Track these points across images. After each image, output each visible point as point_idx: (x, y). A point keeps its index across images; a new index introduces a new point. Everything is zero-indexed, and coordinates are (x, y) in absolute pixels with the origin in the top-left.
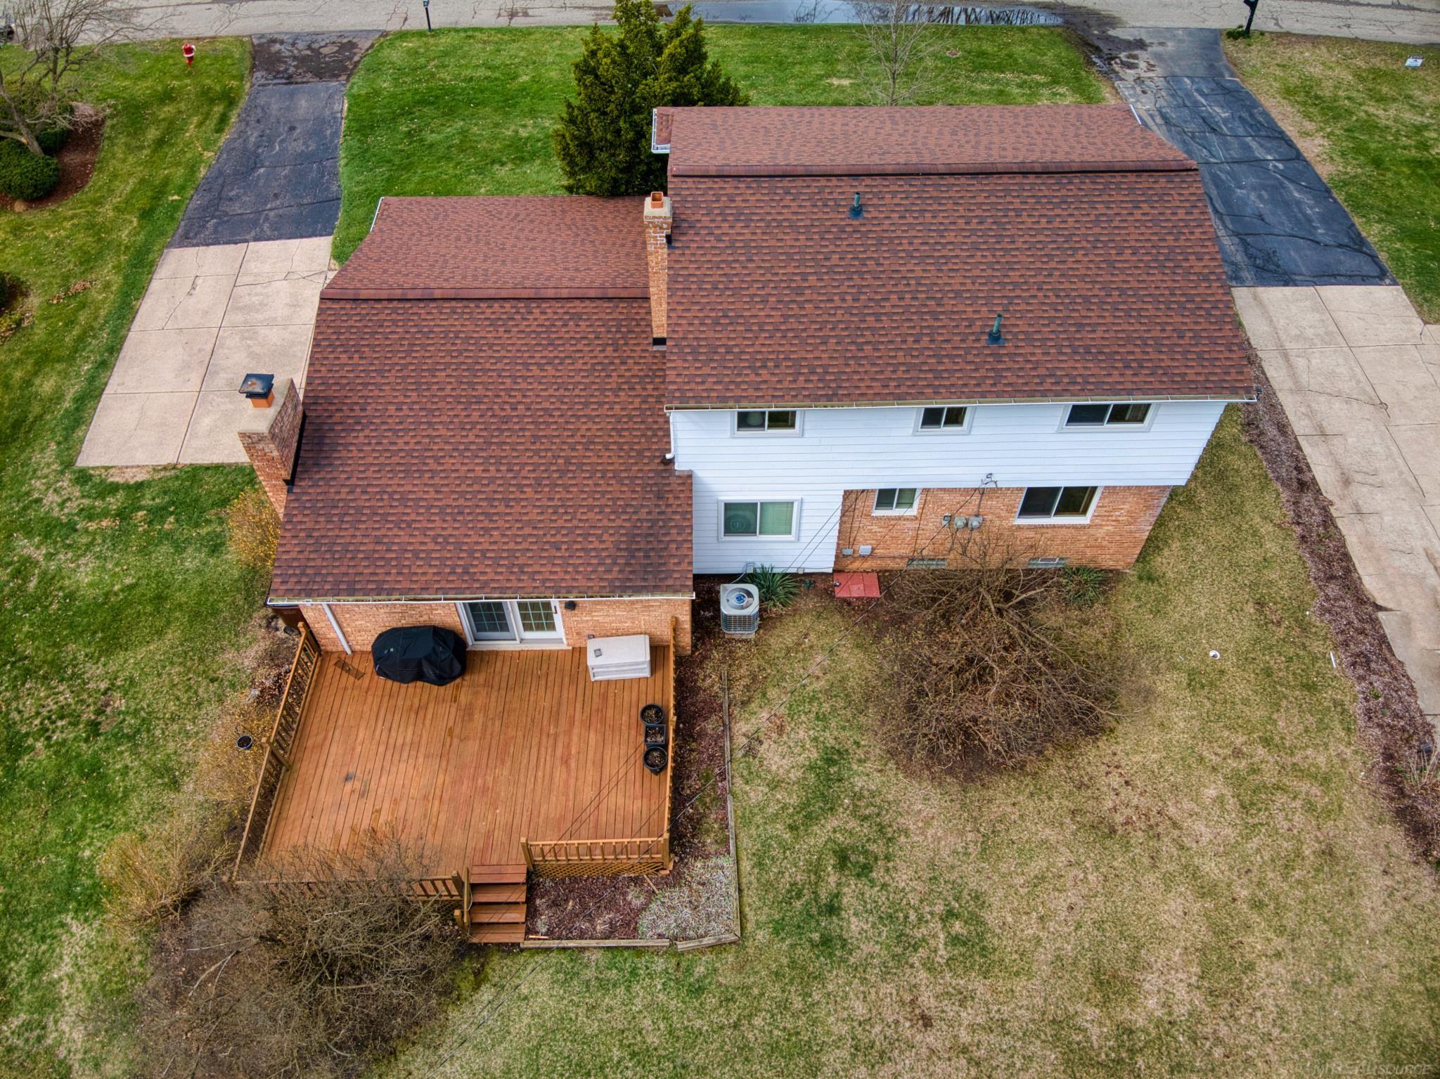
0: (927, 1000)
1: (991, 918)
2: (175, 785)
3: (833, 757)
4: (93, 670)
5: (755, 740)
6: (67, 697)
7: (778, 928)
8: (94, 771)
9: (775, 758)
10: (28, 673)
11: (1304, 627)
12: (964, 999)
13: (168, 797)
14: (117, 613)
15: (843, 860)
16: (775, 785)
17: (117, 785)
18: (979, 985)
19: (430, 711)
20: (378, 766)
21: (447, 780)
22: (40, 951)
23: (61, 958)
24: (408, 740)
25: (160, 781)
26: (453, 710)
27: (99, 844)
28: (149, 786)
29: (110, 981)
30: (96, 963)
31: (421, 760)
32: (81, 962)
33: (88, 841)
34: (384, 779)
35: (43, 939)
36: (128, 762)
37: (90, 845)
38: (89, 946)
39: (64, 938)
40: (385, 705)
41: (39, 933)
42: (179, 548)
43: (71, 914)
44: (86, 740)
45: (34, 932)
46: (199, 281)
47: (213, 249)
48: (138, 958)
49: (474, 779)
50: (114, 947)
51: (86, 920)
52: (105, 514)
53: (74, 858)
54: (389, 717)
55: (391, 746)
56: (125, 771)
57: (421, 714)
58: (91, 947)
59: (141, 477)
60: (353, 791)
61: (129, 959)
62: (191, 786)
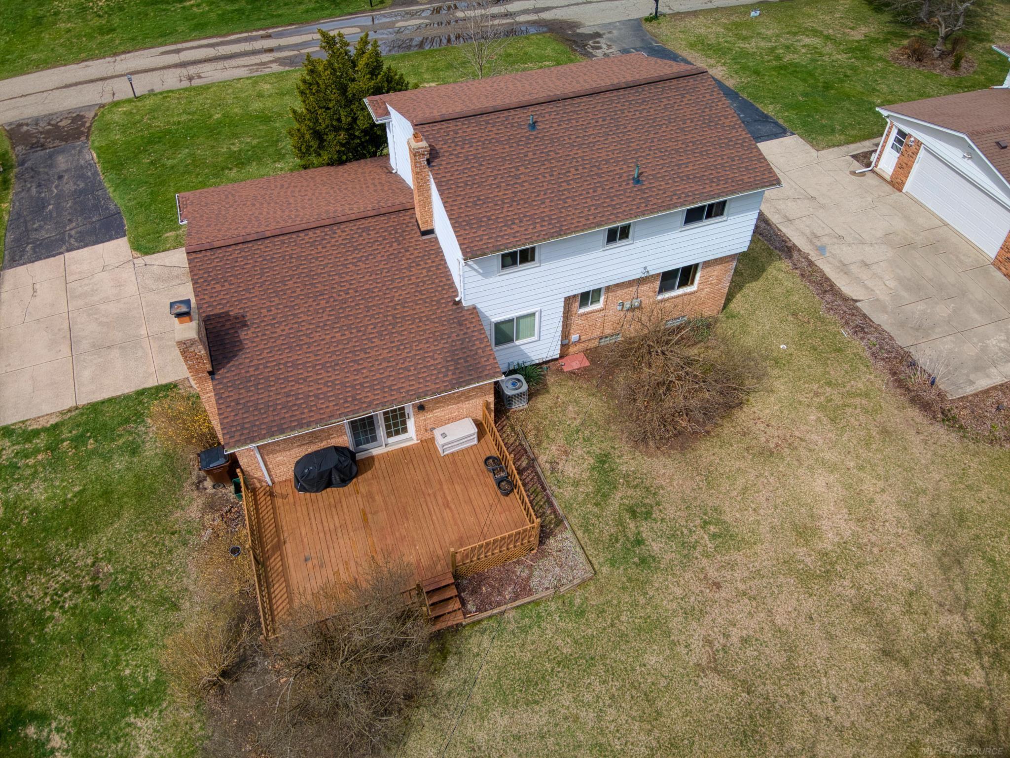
0: (712, 573)
1: (727, 518)
2: (175, 607)
3: (603, 459)
4: (76, 553)
5: (553, 463)
6: (64, 577)
7: (613, 563)
8: (108, 618)
9: (570, 470)
10: (25, 571)
11: (822, 320)
12: (732, 566)
13: (173, 617)
14: (77, 510)
15: (633, 513)
16: (576, 484)
17: (131, 621)
18: (737, 556)
19: (344, 503)
20: (324, 545)
21: (375, 540)
22: (119, 748)
23: (138, 747)
24: (337, 524)
25: (162, 608)
26: (360, 499)
27: (134, 663)
28: (156, 614)
29: (183, 749)
30: (167, 740)
31: (352, 534)
32: (155, 744)
33: (125, 663)
34: (332, 553)
35: (118, 739)
36: (132, 603)
37: (127, 666)
38: (155, 731)
39: (134, 733)
40: (311, 509)
41: (112, 737)
42: (107, 458)
43: (132, 716)
44: (93, 599)
45: (109, 737)
46: (37, 286)
47: (38, 264)
48: (198, 725)
49: (393, 533)
50: (176, 724)
51: (146, 715)
52: (37, 451)
53: (119, 679)
54: (317, 515)
55: (328, 531)
56: (133, 610)
57: (339, 507)
58: (158, 731)
59: (53, 421)
60: (314, 566)
61: (192, 729)
62: (188, 604)
